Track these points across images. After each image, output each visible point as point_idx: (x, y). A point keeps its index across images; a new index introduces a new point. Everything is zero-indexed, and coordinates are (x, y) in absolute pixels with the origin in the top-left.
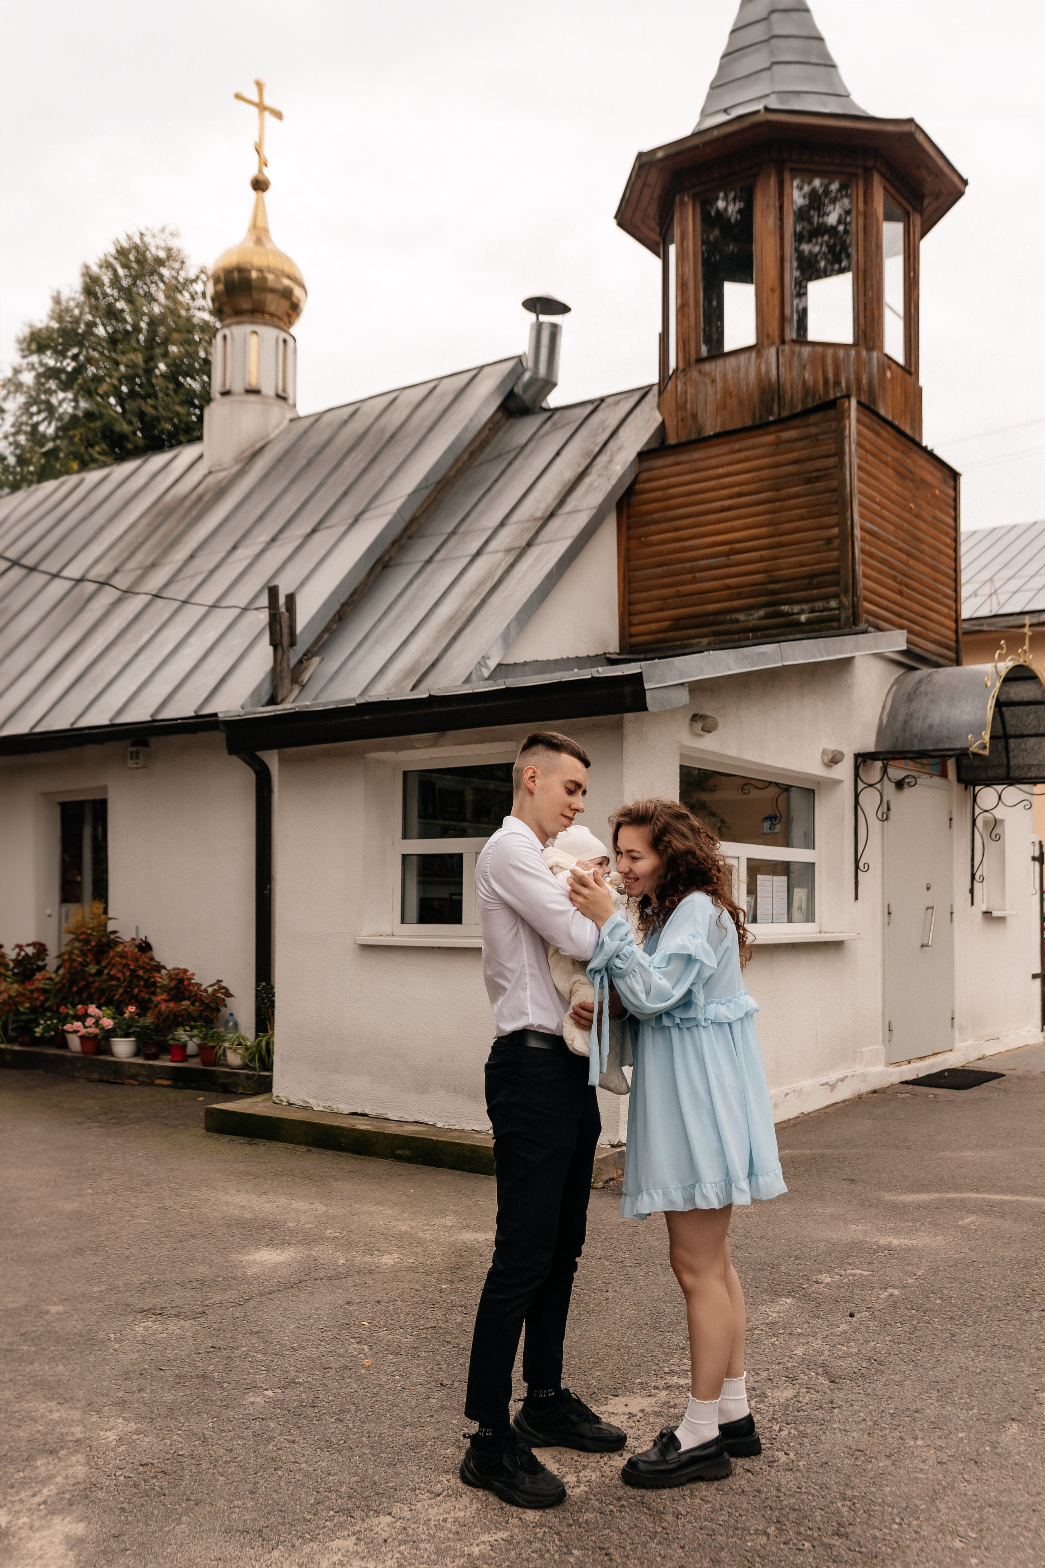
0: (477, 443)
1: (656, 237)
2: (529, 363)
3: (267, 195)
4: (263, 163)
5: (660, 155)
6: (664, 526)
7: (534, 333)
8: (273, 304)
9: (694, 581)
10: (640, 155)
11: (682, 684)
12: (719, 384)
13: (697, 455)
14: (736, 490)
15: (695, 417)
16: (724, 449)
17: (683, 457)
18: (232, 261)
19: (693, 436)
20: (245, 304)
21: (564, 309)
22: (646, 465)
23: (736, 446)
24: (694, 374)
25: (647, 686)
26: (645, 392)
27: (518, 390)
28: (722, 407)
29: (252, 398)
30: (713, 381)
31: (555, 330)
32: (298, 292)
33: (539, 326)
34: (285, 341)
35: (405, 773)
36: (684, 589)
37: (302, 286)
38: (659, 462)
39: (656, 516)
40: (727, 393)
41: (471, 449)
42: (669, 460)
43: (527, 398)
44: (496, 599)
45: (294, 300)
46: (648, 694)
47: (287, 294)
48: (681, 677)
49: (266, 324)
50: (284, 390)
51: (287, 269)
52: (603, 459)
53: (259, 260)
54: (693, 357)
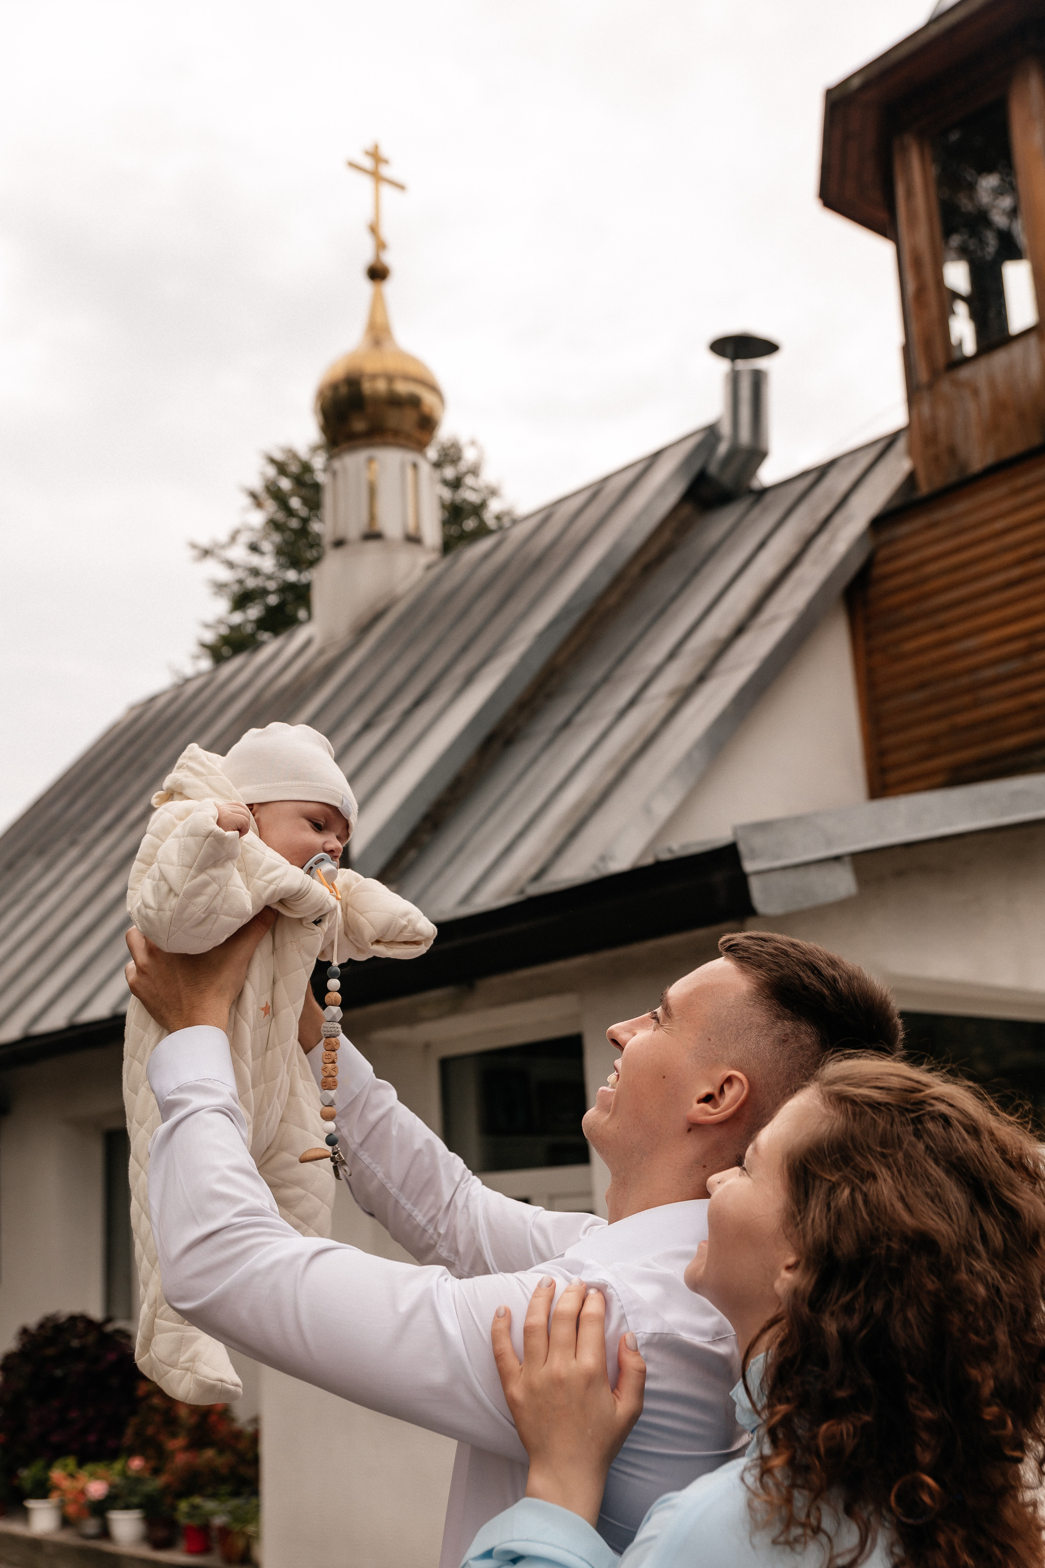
0: (654, 551)
1: (882, 215)
2: (726, 429)
3: (389, 287)
4: (381, 246)
5: (856, 83)
6: (920, 625)
7: (729, 387)
8: (393, 418)
9: (976, 704)
10: (829, 93)
11: (837, 859)
12: (985, 396)
13: (961, 506)
14: (1027, 550)
15: (952, 451)
16: (1001, 490)
17: (940, 514)
18: (339, 372)
19: (953, 478)
20: (359, 425)
21: (768, 348)
22: (885, 536)
23: (1020, 482)
24: (945, 387)
25: (749, 866)
26: (891, 440)
27: (713, 469)
28: (992, 428)
29: (372, 545)
30: (975, 392)
31: (758, 380)
32: (428, 398)
33: (735, 378)
34: (415, 466)
36: (962, 719)
37: (434, 389)
38: (904, 529)
39: (909, 611)
40: (999, 406)
42: (917, 523)
43: (727, 479)
45: (426, 409)
46: (755, 885)
47: (414, 402)
49: (386, 444)
50: (418, 527)
51: (412, 369)
52: (823, 539)
53: (371, 365)
54: (941, 361)
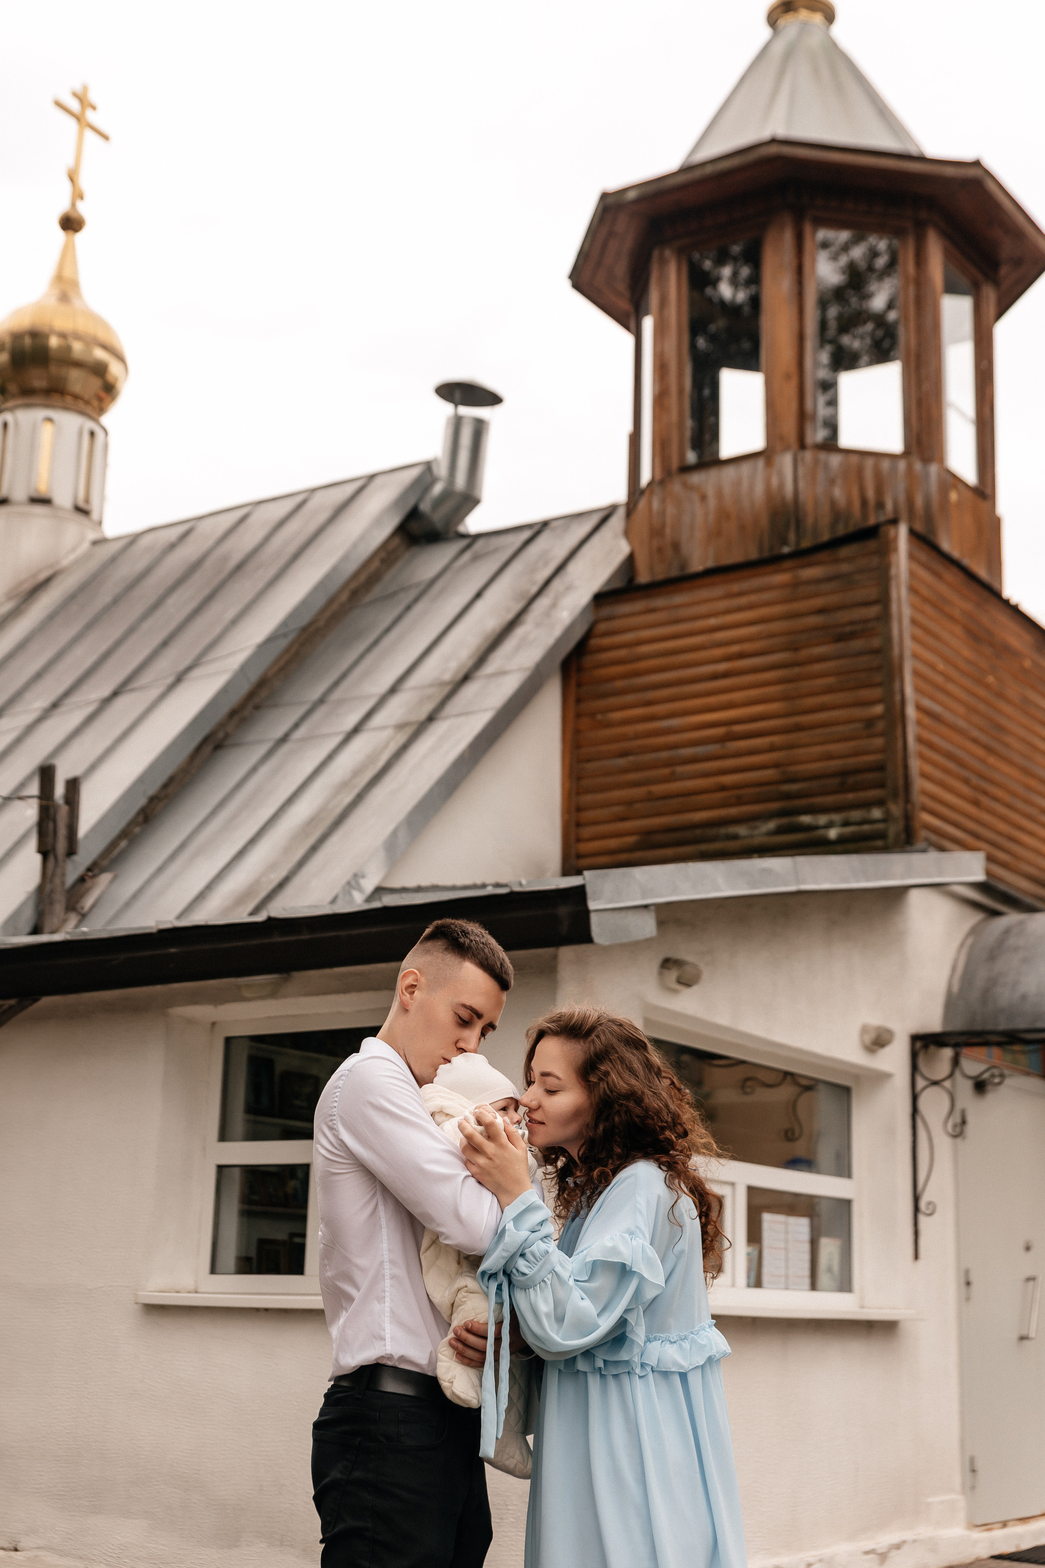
0: (363, 578)
1: (625, 305)
2: (442, 471)
3: (79, 238)
4: (78, 195)
5: (632, 195)
6: (630, 698)
7: (450, 431)
8: (76, 379)
9: (672, 778)
10: (604, 196)
11: (646, 907)
12: (712, 502)
13: (679, 599)
14: (735, 649)
15: (676, 547)
16: (718, 591)
17: (659, 602)
18: (24, 323)
19: (674, 573)
20: (38, 380)
21: (493, 399)
22: (606, 611)
23: (736, 587)
24: (676, 487)
25: (592, 905)
26: (607, 514)
27: (425, 507)
28: (715, 533)
29: (39, 509)
30: (703, 498)
31: (480, 428)
32: (115, 368)
33: (457, 422)
34: (92, 434)
35: (228, 1040)
36: (657, 789)
37: (120, 358)
38: (625, 608)
39: (620, 684)
40: (723, 515)
41: (353, 585)
42: (639, 605)
43: (438, 518)
44: (379, 794)
45: (110, 378)
46: (594, 919)
47: (99, 370)
48: (644, 895)
49: (66, 408)
50: (87, 501)
51: (102, 335)
52: (543, 603)
53: (62, 323)
54: (675, 464)
